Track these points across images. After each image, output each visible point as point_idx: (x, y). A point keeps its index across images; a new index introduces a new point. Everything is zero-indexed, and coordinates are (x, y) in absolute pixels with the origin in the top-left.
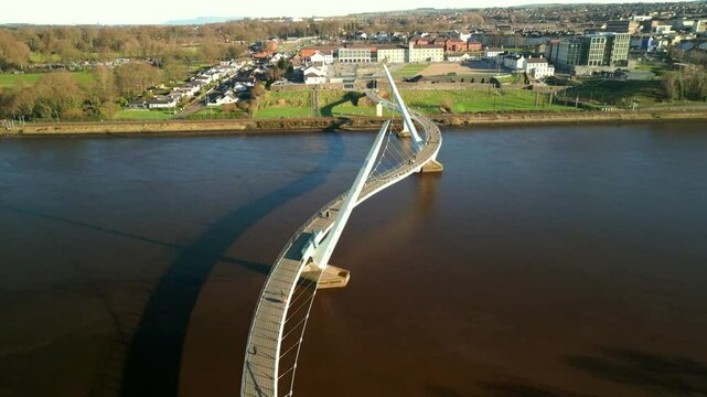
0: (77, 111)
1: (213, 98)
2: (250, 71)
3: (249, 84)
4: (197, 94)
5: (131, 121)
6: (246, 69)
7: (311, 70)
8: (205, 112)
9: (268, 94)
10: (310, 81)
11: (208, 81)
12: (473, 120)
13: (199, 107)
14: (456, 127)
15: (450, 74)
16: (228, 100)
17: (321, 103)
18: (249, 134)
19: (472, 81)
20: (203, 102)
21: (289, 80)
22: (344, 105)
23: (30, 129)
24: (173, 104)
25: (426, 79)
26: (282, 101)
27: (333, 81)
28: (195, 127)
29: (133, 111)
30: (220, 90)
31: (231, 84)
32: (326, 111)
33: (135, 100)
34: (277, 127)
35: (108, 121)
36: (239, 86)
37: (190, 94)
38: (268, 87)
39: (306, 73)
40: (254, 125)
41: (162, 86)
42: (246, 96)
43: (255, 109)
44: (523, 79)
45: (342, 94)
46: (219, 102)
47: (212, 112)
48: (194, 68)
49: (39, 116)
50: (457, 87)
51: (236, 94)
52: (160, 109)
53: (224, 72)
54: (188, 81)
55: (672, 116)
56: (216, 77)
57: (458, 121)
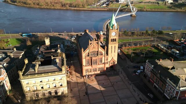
0: (81, 6)
1: (102, 5)
3: (109, 3)
7: (120, 0)
9: (112, 5)
10: (120, 2)
11: (101, 2)
12: (148, 10)
13: (99, 6)
15: (149, 1)
16: (105, 5)
17: (121, 6)
18: (107, 11)
19: (154, 3)
20: (100, 6)
21: (116, 2)
22: (125, 7)
23: (75, 9)
24: (95, 6)
25: (143, 2)
26: (114, 6)
27: (124, 2)
29: (89, 7)
30: (103, 4)
31: (105, 3)
33: (89, 5)
35: (85, 8)
36: (107, 3)
37: (98, 4)
40: (108, 9)
41: (94, 3)
42: (108, 5)
43: (109, 7)
44: (165, 3)
45: (125, 5)
46: (103, 6)
49: (76, 7)
50: (150, 4)
51: (106, 4)
52: (93, 7)
54: (98, 2)
56: (103, 1)
57: (145, 10)
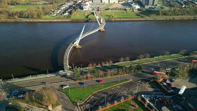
0: (36, 16)
1: (63, 13)
2: (72, 5)
3: (71, 10)
4: (60, 12)
5: (47, 19)
6: (71, 5)
7: (85, 7)
8: (62, 17)
9: (75, 13)
10: (84, 9)
11: (62, 9)
12: (116, 20)
13: (60, 15)
14: (113, 21)
16: (67, 14)
17: (86, 15)
18: (71, 22)
19: (121, 10)
20: (61, 14)
21: (80, 9)
22: (91, 15)
23: (28, 20)
24: (55, 15)
25: (110, 9)
26: (78, 14)
27: (90, 9)
28: (60, 20)
29: (47, 16)
30: (65, 11)
31: (67, 9)
32: (87, 17)
33: (47, 14)
34: (76, 21)
35: (42, 19)
36: (69, 10)
37: (59, 12)
38: (75, 11)
39: (83, 7)
40: (71, 20)
41: (53, 10)
42: (70, 13)
43: (72, 16)
44: (132, 9)
45: (91, 13)
46: (65, 14)
47: (63, 17)
48: (59, 4)
49: (29, 17)
50: (117, 11)
51: (68, 12)
52: (52, 16)
53: (66, 6)
54: (58, 8)
55: (158, 19)
56: (64, 7)
57: (113, 20)
